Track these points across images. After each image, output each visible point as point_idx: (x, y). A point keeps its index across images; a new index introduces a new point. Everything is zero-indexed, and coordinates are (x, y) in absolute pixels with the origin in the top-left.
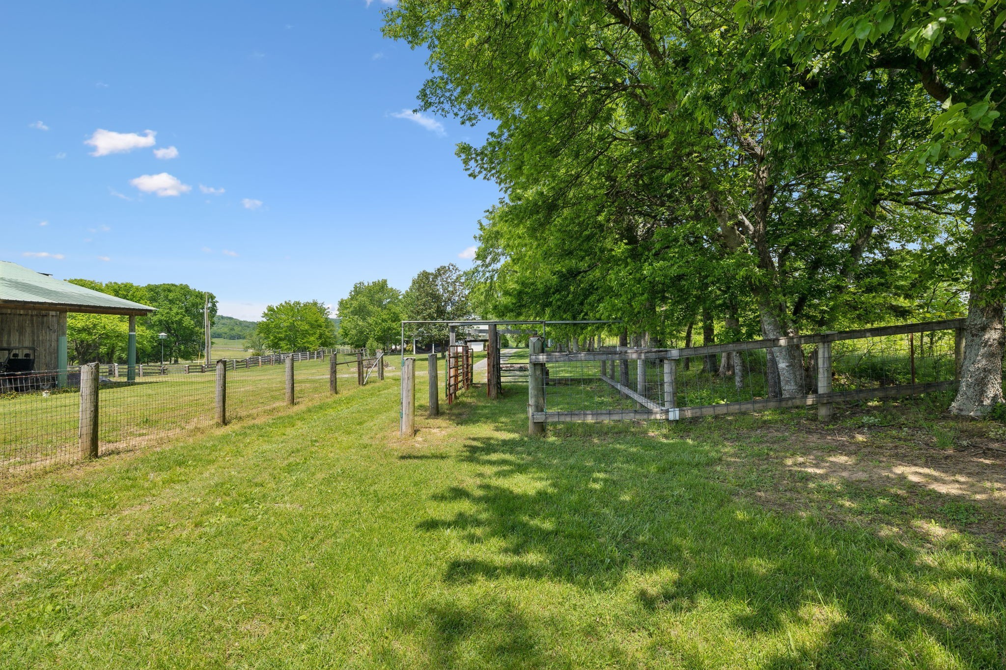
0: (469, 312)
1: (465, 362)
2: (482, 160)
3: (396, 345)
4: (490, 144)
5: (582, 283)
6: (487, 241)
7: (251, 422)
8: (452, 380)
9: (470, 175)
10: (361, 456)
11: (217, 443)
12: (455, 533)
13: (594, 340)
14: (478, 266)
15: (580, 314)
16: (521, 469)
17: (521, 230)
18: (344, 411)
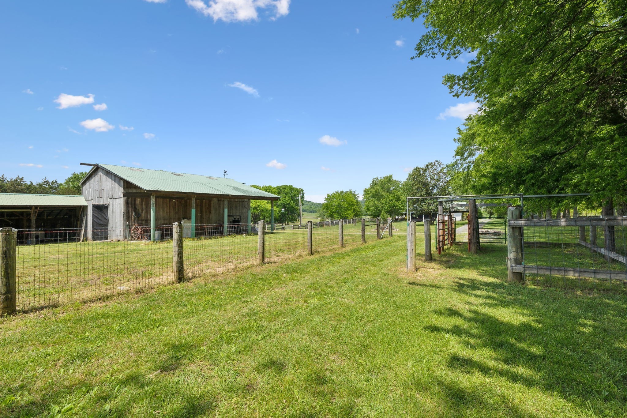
0: (450, 193)
1: (450, 226)
2: (464, 82)
3: (398, 216)
4: (470, 70)
5: (558, 163)
6: (465, 141)
7: (324, 255)
8: (441, 238)
9: (454, 96)
10: (383, 280)
11: (309, 264)
12: (452, 338)
13: (569, 212)
14: (457, 160)
15: (555, 189)
16: (504, 304)
17: (496, 128)
18: (370, 253)
